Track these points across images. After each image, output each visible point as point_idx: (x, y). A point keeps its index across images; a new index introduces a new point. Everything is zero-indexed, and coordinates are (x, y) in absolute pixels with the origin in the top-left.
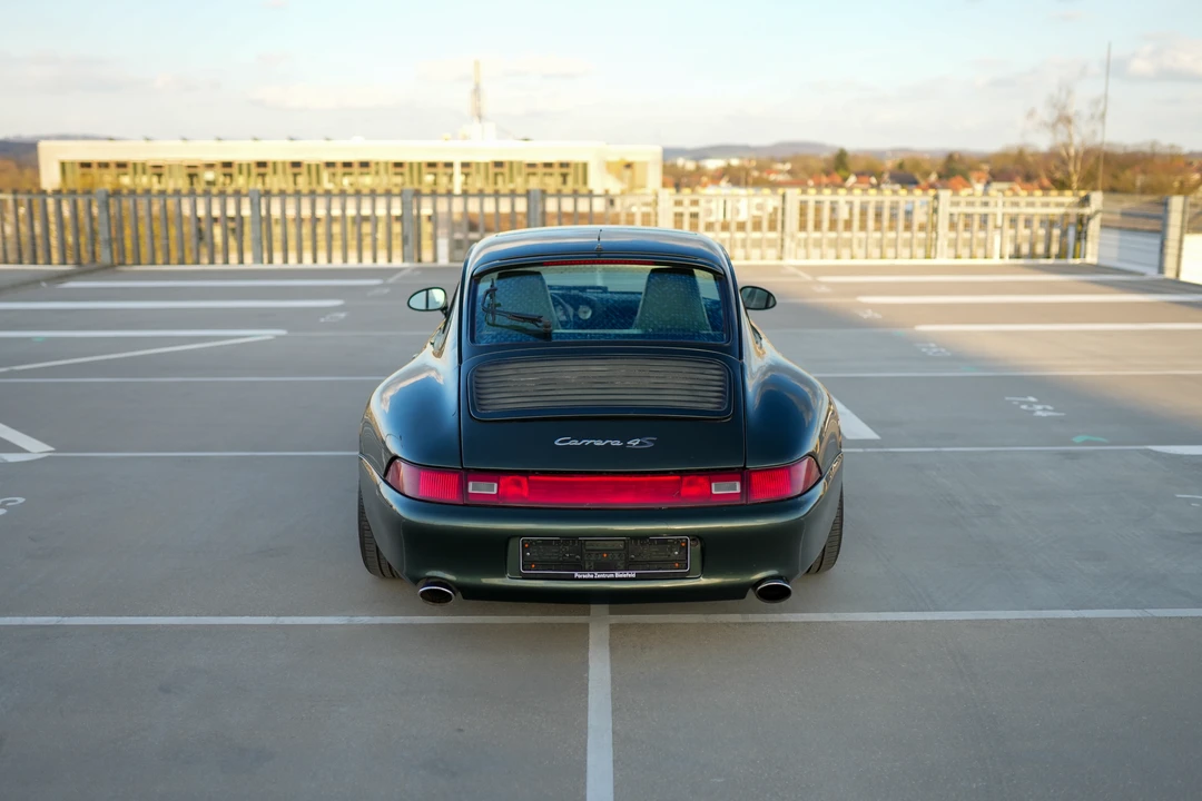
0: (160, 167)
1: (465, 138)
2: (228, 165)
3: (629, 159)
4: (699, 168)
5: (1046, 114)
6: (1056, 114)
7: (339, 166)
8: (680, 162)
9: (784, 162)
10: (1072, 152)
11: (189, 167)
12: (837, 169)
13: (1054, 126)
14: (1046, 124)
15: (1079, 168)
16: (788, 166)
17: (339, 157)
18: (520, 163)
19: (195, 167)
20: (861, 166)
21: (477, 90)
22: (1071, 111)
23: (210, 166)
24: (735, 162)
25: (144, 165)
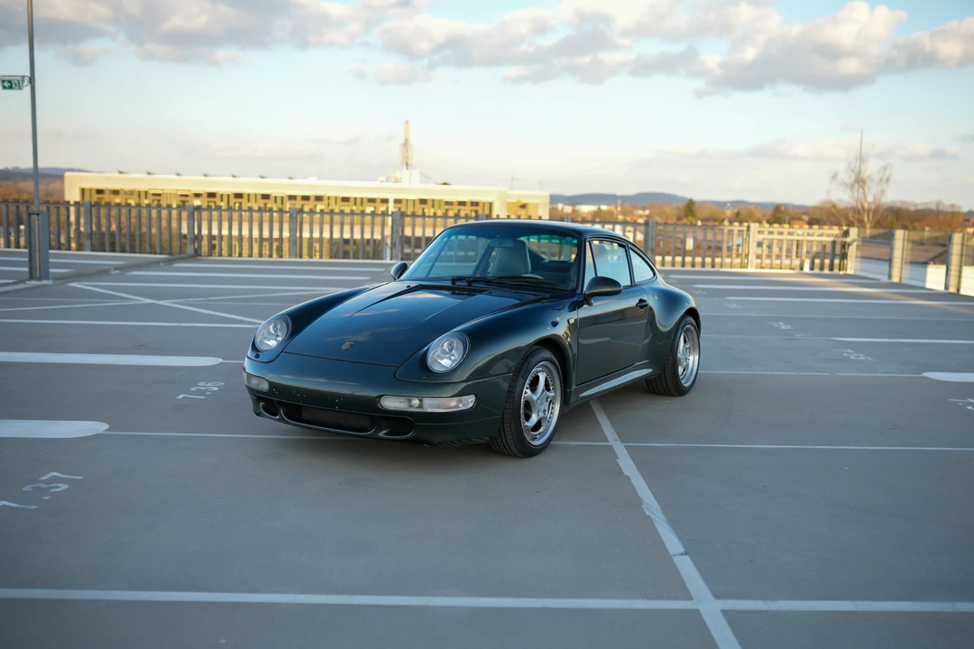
0: (160, 195)
1: (397, 181)
2: (212, 195)
3: (524, 201)
4: (574, 211)
5: (847, 177)
6: (853, 177)
7: (299, 199)
8: (560, 206)
9: (644, 209)
10: (866, 205)
11: (181, 195)
12: (686, 216)
13: (852, 186)
14: (846, 184)
15: (871, 217)
16: (647, 212)
17: (299, 193)
18: (440, 201)
19: (187, 196)
20: (706, 214)
21: (406, 144)
22: (864, 176)
23: (197, 195)
24: (604, 207)
25: (146, 192)
